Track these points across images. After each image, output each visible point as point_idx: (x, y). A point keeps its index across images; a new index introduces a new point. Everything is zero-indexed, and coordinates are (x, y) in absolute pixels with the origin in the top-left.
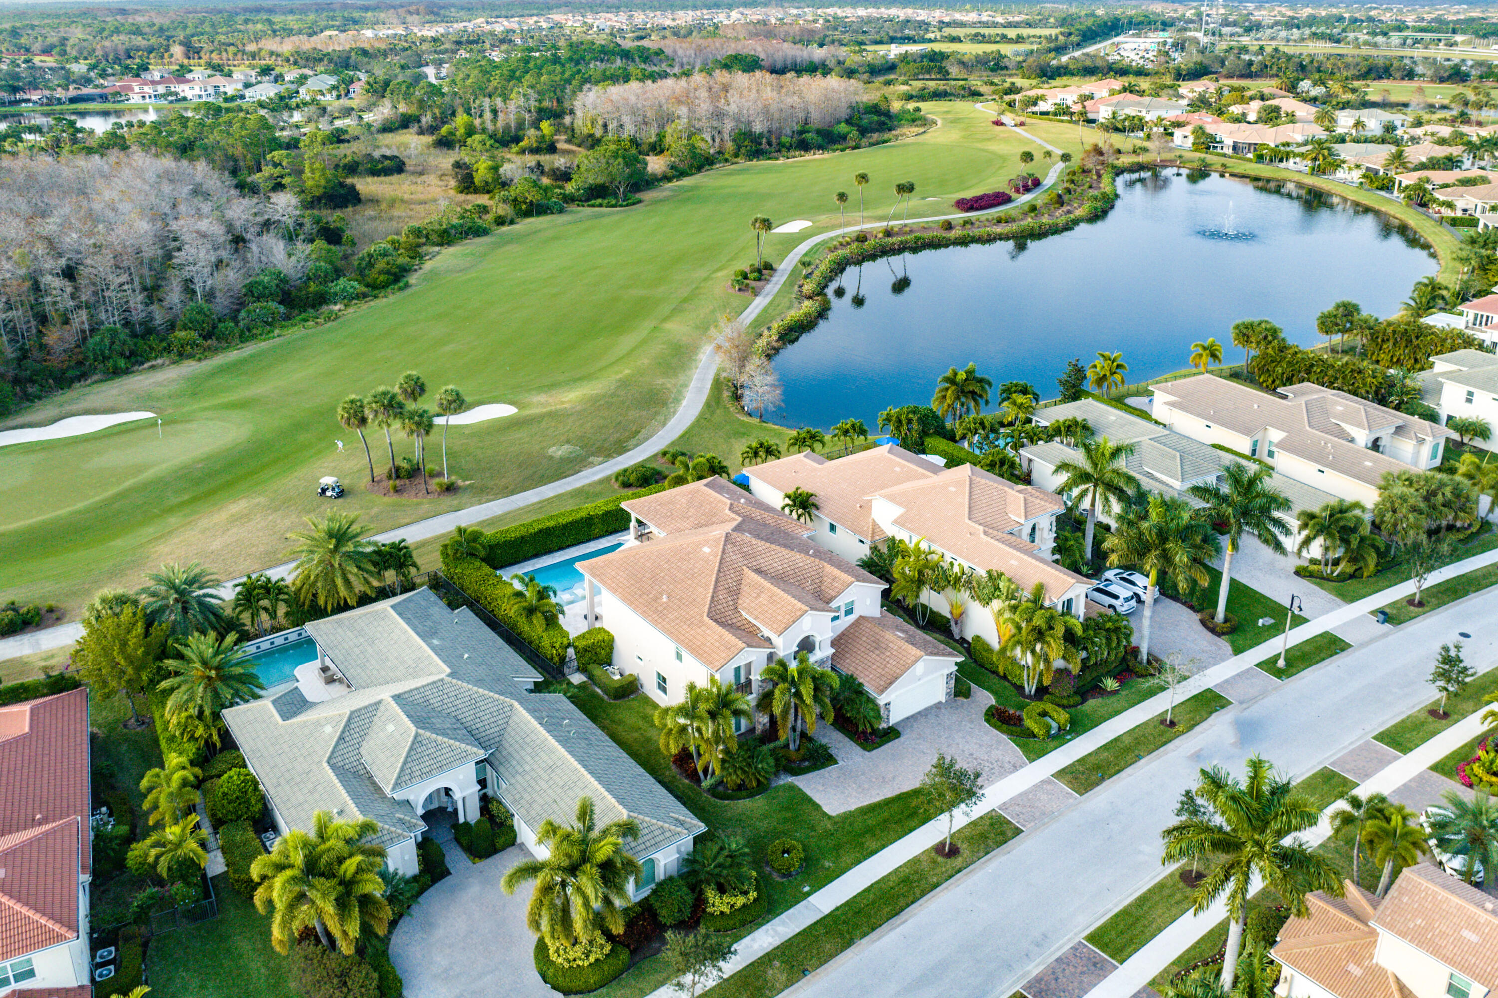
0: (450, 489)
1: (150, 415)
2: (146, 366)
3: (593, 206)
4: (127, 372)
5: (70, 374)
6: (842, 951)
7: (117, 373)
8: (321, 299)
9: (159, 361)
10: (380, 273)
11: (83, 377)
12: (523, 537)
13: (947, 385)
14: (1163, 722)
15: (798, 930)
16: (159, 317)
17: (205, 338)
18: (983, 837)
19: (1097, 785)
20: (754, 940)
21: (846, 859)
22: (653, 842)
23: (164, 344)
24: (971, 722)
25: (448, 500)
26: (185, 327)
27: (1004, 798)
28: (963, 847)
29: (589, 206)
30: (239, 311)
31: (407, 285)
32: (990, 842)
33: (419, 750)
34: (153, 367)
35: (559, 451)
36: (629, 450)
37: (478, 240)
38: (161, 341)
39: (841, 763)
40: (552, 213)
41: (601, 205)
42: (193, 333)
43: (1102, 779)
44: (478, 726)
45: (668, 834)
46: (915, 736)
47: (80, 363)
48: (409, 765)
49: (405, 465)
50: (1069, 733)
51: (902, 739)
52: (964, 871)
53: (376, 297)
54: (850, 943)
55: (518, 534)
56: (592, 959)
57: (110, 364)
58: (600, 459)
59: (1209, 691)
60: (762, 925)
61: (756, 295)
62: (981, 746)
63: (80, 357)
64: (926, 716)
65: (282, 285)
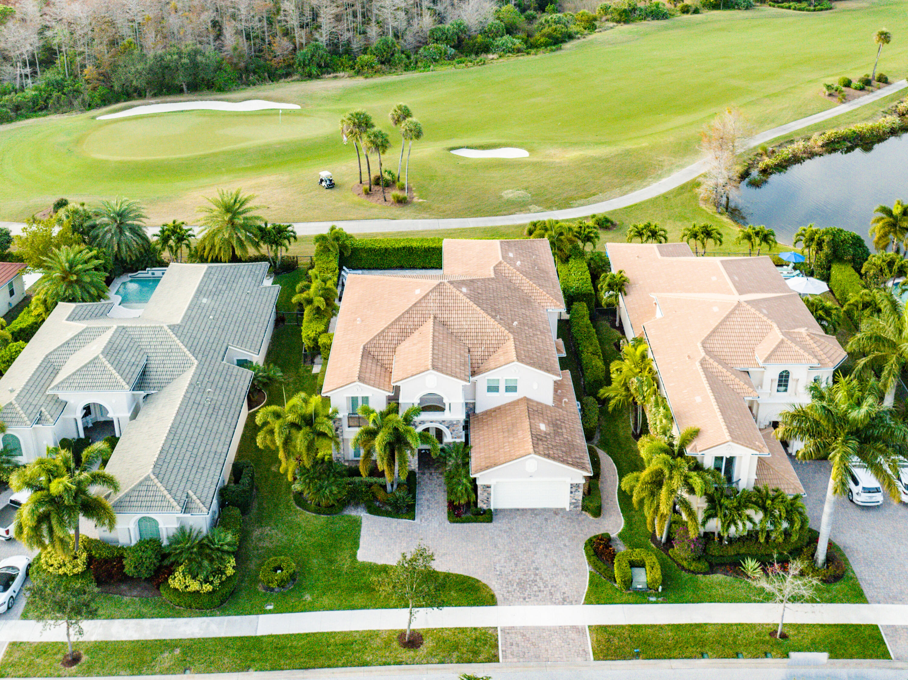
0: (401, 201)
1: (297, 107)
2: (332, 75)
3: (782, 7)
4: (318, 77)
5: (279, 72)
6: (230, 671)
7: (310, 76)
8: (486, 49)
9: (342, 74)
10: (543, 35)
11: (287, 75)
12: (386, 249)
13: (884, 216)
14: (773, 634)
15: (222, 635)
16: (357, 43)
17: (382, 63)
18: (456, 647)
19: (624, 658)
20: (186, 623)
21: (326, 600)
22: (149, 504)
23: (351, 63)
24: (572, 539)
25: (397, 210)
26: (372, 53)
27: (518, 622)
28: (428, 644)
29: (779, 7)
30: (419, 47)
31: (560, 49)
32: (455, 655)
33: (90, 369)
34: (336, 77)
35: (509, 194)
36: (571, 207)
37: (656, 22)
38: (350, 60)
39: (417, 520)
40: (739, 9)
41: (789, 8)
42: (374, 57)
43: (636, 656)
44: (159, 369)
45: (164, 504)
46: (505, 527)
47: (290, 66)
48: (75, 377)
49: (387, 176)
50: (658, 595)
51: (490, 525)
52: (403, 667)
53: (528, 53)
54: (247, 668)
55: (383, 246)
56: (61, 572)
57: (307, 69)
58: (539, 208)
59: (875, 628)
60: (206, 615)
61: (842, 102)
62: (555, 565)
63: (291, 61)
64: (536, 515)
65: (460, 34)
